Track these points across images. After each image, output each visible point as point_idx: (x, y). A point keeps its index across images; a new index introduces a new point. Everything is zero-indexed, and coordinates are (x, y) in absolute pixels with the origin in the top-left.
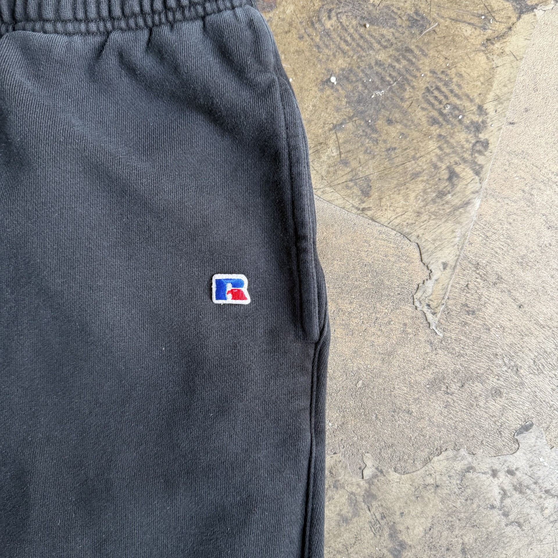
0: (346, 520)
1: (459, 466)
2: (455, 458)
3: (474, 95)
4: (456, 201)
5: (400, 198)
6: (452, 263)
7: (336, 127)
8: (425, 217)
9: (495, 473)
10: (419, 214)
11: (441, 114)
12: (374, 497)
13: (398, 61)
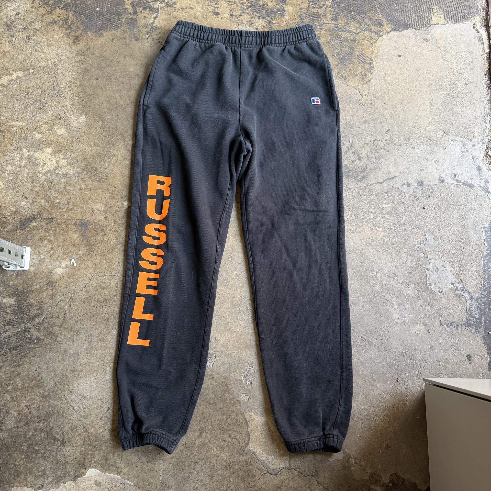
0: (346, 152)
1: (373, 139)
2: (372, 138)
3: (369, 56)
4: (367, 80)
5: (354, 80)
6: (367, 94)
7: (337, 65)
8: (360, 84)
9: (382, 141)
10: (358, 83)
11: (362, 61)
12: (353, 147)
13: (350, 50)
